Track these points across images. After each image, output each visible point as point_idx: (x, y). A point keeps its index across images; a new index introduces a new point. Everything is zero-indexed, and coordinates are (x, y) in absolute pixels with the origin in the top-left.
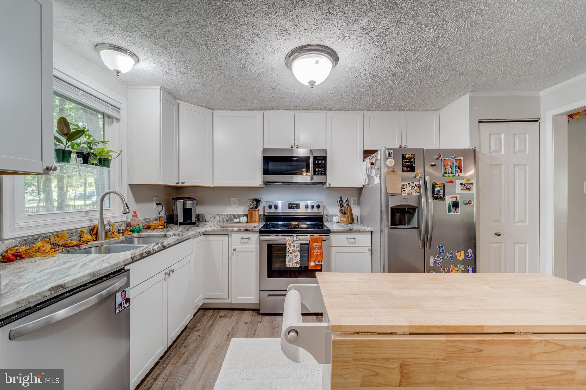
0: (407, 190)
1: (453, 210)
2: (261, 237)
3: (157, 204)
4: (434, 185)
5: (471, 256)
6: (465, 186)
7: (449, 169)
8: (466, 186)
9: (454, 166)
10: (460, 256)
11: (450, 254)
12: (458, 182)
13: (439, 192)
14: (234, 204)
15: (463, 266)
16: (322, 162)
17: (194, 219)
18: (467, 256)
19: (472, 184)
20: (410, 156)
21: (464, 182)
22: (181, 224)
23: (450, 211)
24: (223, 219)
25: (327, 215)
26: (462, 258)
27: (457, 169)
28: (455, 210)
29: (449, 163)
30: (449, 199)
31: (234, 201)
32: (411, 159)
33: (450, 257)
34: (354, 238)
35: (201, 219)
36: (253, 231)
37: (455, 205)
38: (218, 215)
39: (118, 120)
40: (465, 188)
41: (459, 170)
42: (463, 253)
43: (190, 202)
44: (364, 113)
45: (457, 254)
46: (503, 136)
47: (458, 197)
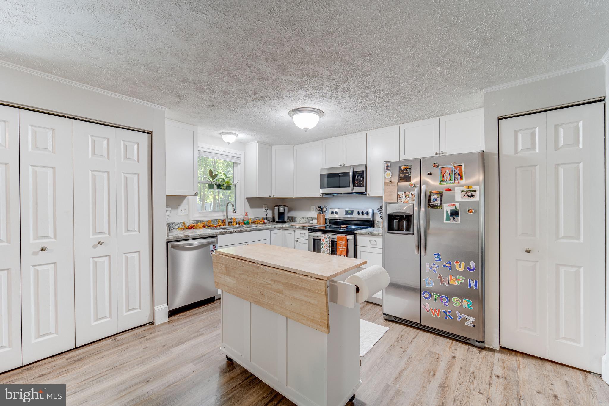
1: (452, 218)
2: (309, 233)
3: (266, 209)
4: (430, 193)
5: (474, 269)
6: (466, 193)
7: (447, 177)
8: (468, 193)
9: (454, 172)
10: (460, 266)
11: (448, 263)
12: (458, 190)
13: (436, 200)
14: (313, 210)
15: (464, 278)
16: (360, 175)
17: (286, 220)
18: (468, 268)
19: (475, 191)
20: (405, 167)
21: (465, 189)
22: (277, 222)
23: (448, 219)
24: (306, 221)
26: (462, 269)
27: (457, 176)
28: (454, 218)
29: (448, 171)
30: (447, 208)
31: (313, 208)
32: (407, 170)
33: (448, 266)
34: (376, 241)
36: (306, 229)
37: (454, 214)
38: (303, 218)
40: (466, 195)
41: (459, 177)
42: (463, 264)
43: (282, 208)
44: (400, 127)
45: (456, 264)
46: (537, 130)
47: (458, 205)
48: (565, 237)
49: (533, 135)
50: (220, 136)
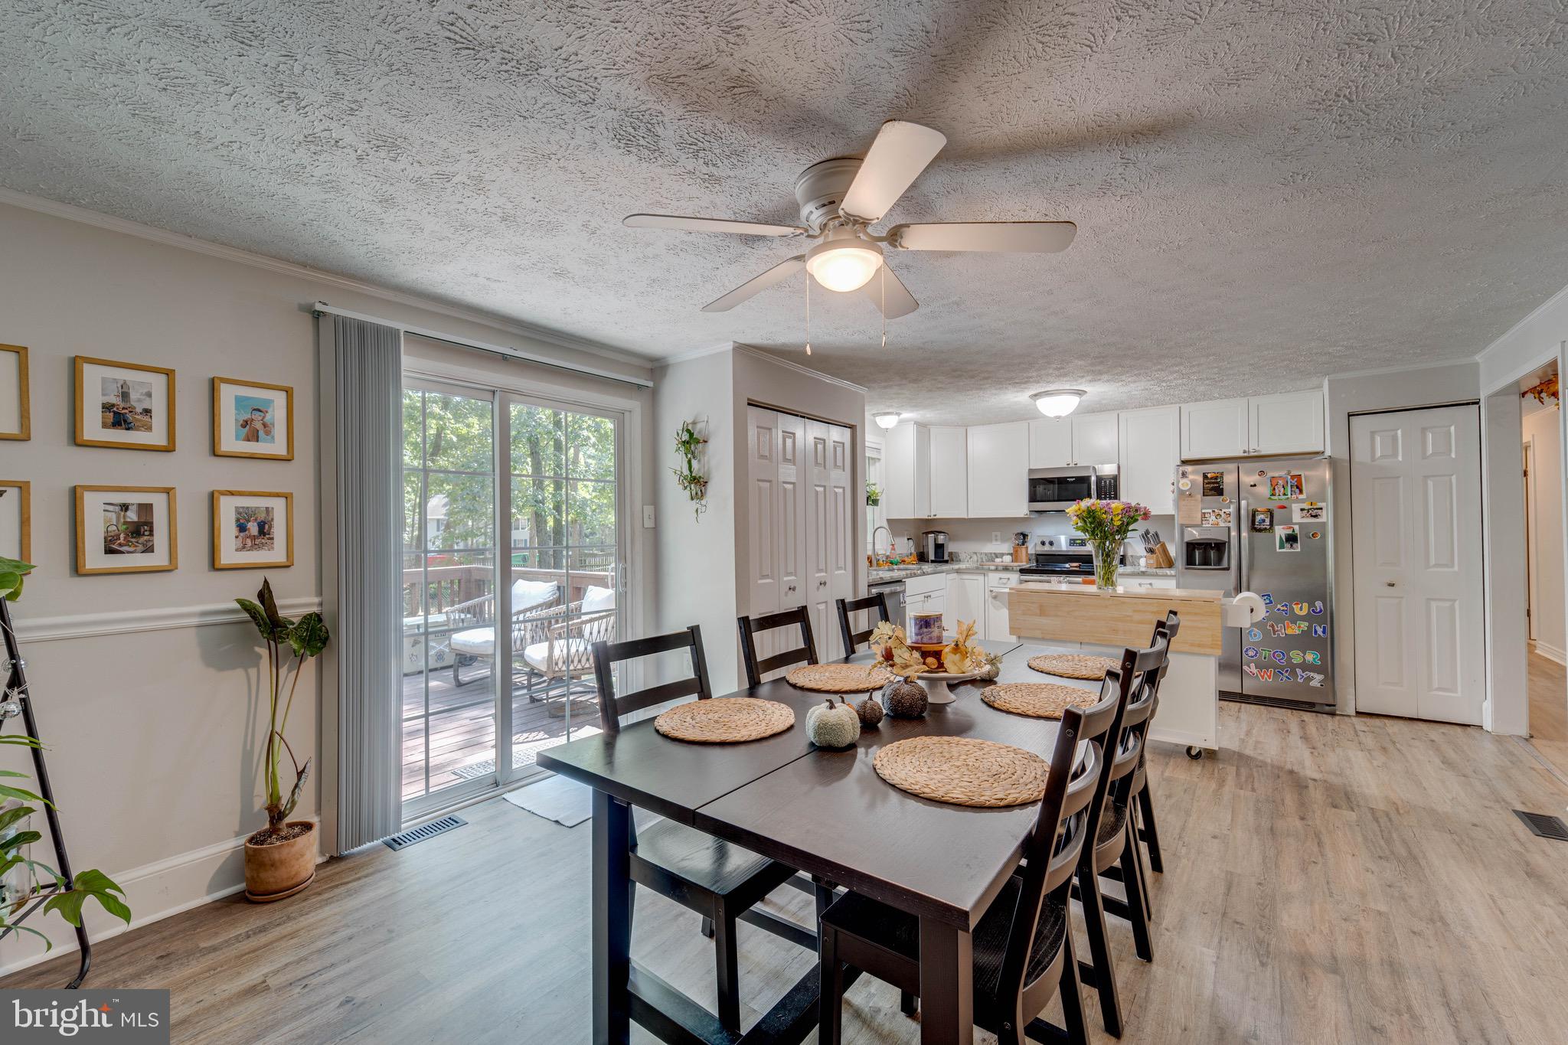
0: (1210, 520)
1: (1287, 545)
2: (1022, 577)
3: (908, 539)
4: (1255, 512)
5: (1321, 611)
6: (1308, 512)
7: (1279, 490)
8: (1310, 511)
9: (1289, 483)
10: (1301, 609)
11: (1283, 606)
12: (1296, 508)
13: (1264, 521)
14: (996, 540)
15: (1307, 624)
16: (1110, 481)
17: (946, 558)
18: (1313, 611)
19: (1321, 509)
20: (1214, 475)
21: (1306, 506)
22: (932, 561)
23: (1282, 547)
24: (982, 559)
25: (1132, 556)
26: (1304, 612)
27: (1295, 489)
28: (1291, 546)
29: (1280, 482)
30: (1280, 531)
31: (996, 536)
32: (1216, 479)
33: (1283, 610)
34: (1151, 584)
35: (954, 559)
36: (1013, 570)
37: (1292, 539)
38: (976, 553)
39: (879, 459)
40: (1308, 514)
41: (1297, 491)
42: (1305, 605)
43: (942, 537)
44: (1180, 407)
45: (1294, 606)
46: (1399, 432)
47: (1296, 527)
48: (1437, 565)
49: (1395, 438)
50: (872, 418)
